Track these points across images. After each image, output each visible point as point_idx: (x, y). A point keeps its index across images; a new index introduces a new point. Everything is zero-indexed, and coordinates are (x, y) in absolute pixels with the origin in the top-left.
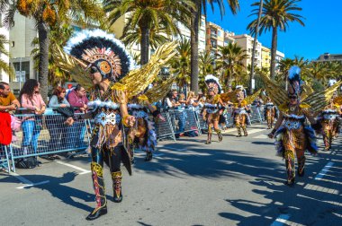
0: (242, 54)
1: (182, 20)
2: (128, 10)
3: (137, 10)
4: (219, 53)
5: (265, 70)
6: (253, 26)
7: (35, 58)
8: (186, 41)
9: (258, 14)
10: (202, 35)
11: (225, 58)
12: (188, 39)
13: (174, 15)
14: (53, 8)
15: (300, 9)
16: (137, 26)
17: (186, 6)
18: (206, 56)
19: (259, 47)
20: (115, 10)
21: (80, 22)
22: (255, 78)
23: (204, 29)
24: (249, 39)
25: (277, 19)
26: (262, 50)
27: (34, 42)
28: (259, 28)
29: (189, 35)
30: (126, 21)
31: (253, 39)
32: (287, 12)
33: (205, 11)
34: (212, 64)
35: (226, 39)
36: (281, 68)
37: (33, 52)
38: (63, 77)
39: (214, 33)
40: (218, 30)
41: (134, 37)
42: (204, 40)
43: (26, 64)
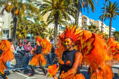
0: (97, 29)
1: (72, 15)
2: (50, 10)
3: (53, 10)
4: (87, 28)
6: (101, 17)
7: (12, 29)
8: (73, 23)
9: (104, 12)
10: (80, 21)
11: (89, 30)
13: (68, 13)
14: (19, 10)
16: (53, 17)
17: (74, 9)
19: (104, 26)
20: (44, 10)
23: (81, 18)
24: (100, 22)
25: (112, 14)
26: (106, 27)
27: (12, 23)
28: (104, 18)
29: (75, 20)
30: (49, 14)
31: (102, 22)
32: (116, 12)
35: (90, 22)
36: (114, 35)
37: (11, 26)
38: (22, 37)
39: (85, 20)
40: (87, 18)
41: (52, 21)
42: (81, 23)
43: (8, 31)
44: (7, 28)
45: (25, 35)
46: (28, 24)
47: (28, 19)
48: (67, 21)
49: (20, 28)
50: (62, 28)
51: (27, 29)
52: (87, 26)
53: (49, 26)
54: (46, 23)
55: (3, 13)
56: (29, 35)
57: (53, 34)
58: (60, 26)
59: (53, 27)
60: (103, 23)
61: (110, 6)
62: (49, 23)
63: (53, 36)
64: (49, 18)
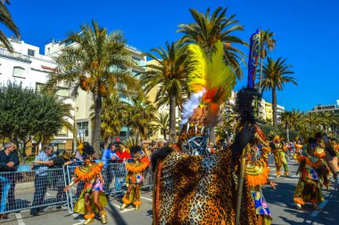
2: (159, 82)
4: (231, 110)
5: (269, 120)
7: (92, 119)
15: (292, 73)
16: (166, 92)
19: (263, 103)
20: (150, 82)
21: (124, 91)
25: (275, 81)
26: (266, 105)
27: (92, 108)
30: (159, 88)
32: (284, 75)
36: (282, 119)
37: (91, 115)
38: (112, 133)
41: (165, 100)
43: (85, 124)
44: (84, 118)
45: (118, 129)
46: (123, 108)
47: (122, 99)
49: (107, 116)
51: (120, 117)
52: (230, 106)
53: (160, 111)
54: (155, 105)
55: (76, 93)
56: (125, 129)
57: (167, 125)
59: (168, 112)
61: (269, 66)
62: (159, 105)
63: (168, 128)
64: (158, 95)
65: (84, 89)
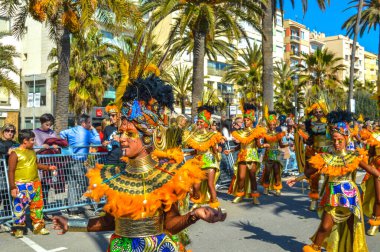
0: (336, 64)
1: (249, 20)
2: (175, 9)
4: (303, 63)
5: (370, 85)
6: (350, 24)
7: (54, 75)
8: (255, 46)
9: (358, 6)
10: (279, 38)
11: (311, 69)
12: (259, 44)
13: (238, 13)
16: (188, 29)
18: (285, 67)
19: (361, 52)
20: (158, 9)
21: (109, 26)
22: (355, 98)
23: (282, 29)
24: (346, 42)
26: (366, 57)
27: (52, 55)
28: (359, 27)
29: (260, 38)
30: (174, 22)
31: (351, 41)
33: (281, 6)
34: (293, 78)
35: (313, 44)
37: (50, 67)
38: (88, 101)
39: (295, 35)
40: (302, 30)
41: (185, 42)
42: (282, 45)
43: (41, 83)
44: (39, 72)
45: (99, 94)
46: (108, 56)
47: (105, 40)
48: (235, 42)
49: (79, 70)
50: (217, 68)
51: (103, 72)
52: (302, 57)
53: (175, 62)
55: (23, 25)
56: (111, 94)
57: (188, 89)
58: (213, 59)
59: (190, 65)
60: (357, 44)
62: (174, 52)
63: (189, 93)
64: (173, 33)
65: (37, 18)
